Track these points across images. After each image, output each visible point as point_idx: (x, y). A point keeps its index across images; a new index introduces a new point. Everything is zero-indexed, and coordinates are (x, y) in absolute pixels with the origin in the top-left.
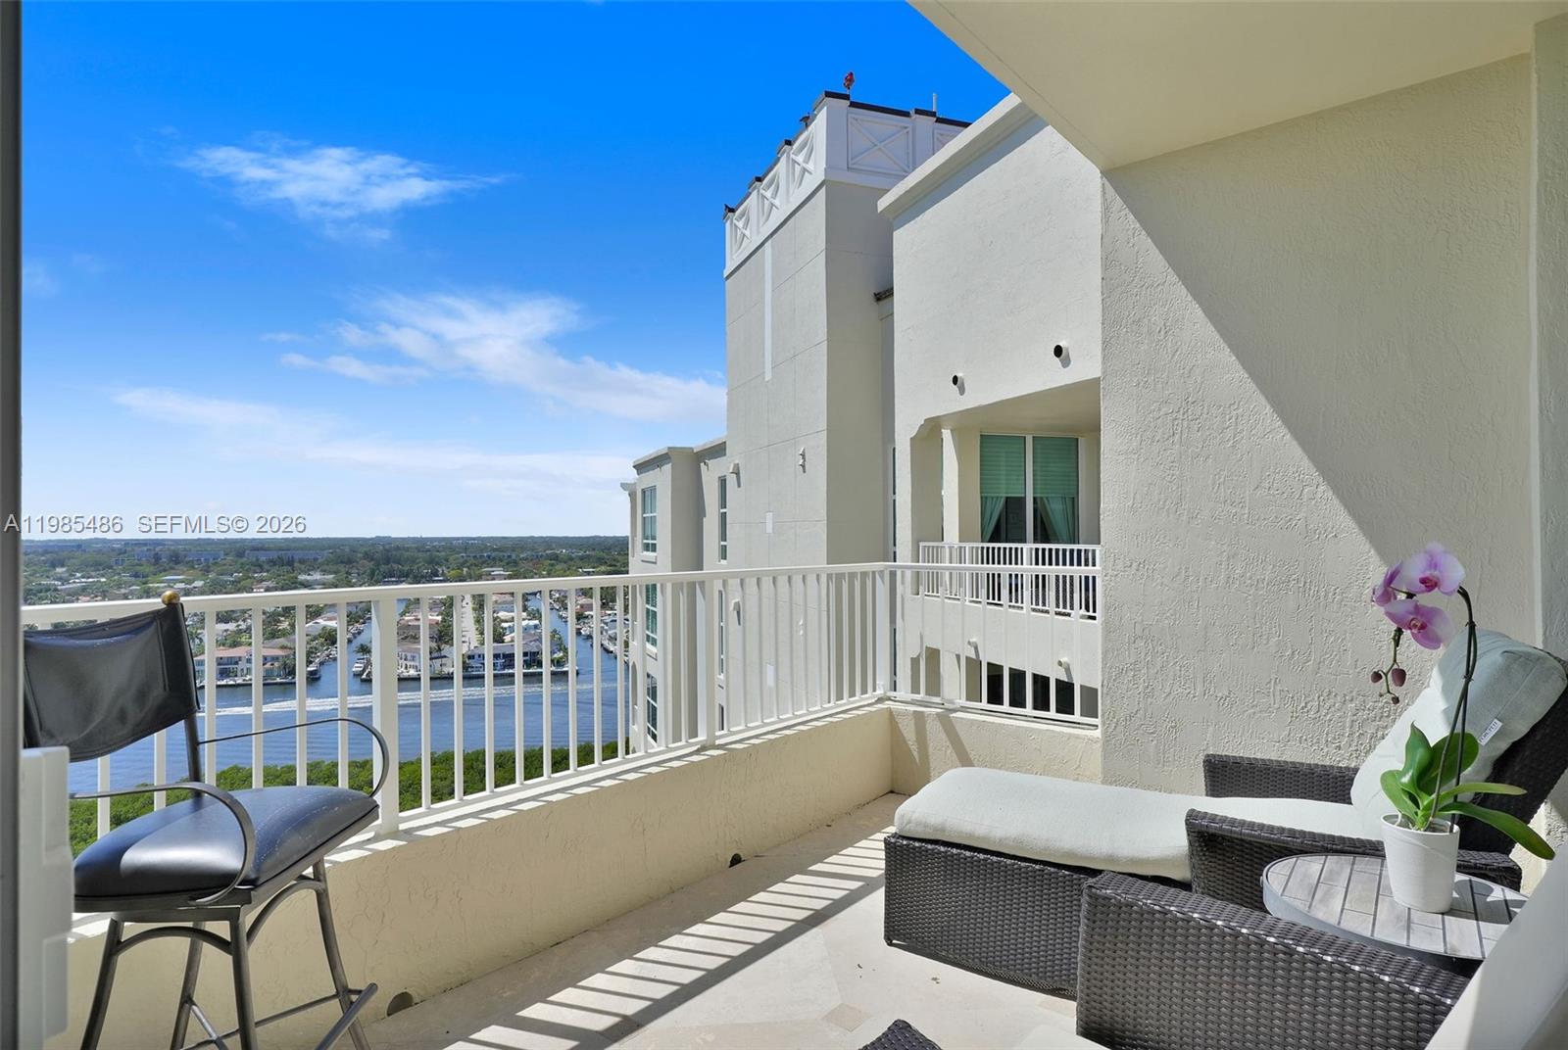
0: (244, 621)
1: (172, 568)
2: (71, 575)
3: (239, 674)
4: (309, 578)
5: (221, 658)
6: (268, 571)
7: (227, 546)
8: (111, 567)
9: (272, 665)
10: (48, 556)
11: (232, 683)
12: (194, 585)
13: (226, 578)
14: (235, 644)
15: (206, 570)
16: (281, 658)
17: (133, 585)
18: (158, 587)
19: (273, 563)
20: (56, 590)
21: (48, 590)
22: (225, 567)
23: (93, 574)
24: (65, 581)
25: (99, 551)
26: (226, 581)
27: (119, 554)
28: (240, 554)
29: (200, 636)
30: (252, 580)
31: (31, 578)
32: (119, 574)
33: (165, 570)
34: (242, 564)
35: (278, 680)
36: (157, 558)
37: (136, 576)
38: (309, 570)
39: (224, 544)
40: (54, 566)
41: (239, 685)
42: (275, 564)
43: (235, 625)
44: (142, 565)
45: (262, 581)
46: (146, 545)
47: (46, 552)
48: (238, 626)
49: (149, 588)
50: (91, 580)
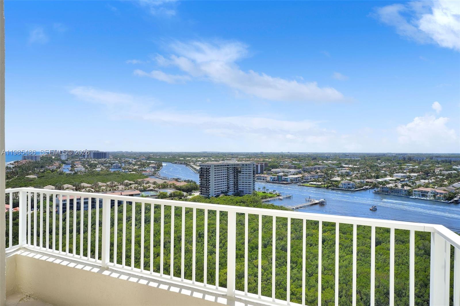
0: (431, 180)
1: (409, 162)
2: (381, 162)
3: (428, 196)
4: (457, 167)
5: (422, 191)
6: (441, 164)
7: (427, 156)
8: (392, 161)
9: (440, 195)
10: (377, 157)
11: (425, 199)
12: (415, 167)
13: (426, 166)
14: (427, 187)
15: (420, 163)
16: (443, 194)
17: (397, 166)
18: (404, 167)
19: (443, 162)
20: (378, 166)
21: (376, 166)
22: (425, 162)
23: (387, 162)
24: (380, 164)
25: (389, 156)
26: (426, 167)
27: (394, 157)
28: (431, 158)
29: (416, 183)
30: (435, 167)
31: (372, 163)
32: (394, 163)
33: (407, 162)
34: (432, 161)
35: (442, 201)
36: (404, 159)
37: (398, 163)
38: (457, 165)
39: (426, 155)
40: (378, 159)
41: (428, 200)
42: (444, 162)
43: (428, 181)
44: (400, 161)
45: (439, 167)
46: (402, 155)
47: (376, 156)
48: (429, 181)
49: (402, 167)
50: (386, 164)
